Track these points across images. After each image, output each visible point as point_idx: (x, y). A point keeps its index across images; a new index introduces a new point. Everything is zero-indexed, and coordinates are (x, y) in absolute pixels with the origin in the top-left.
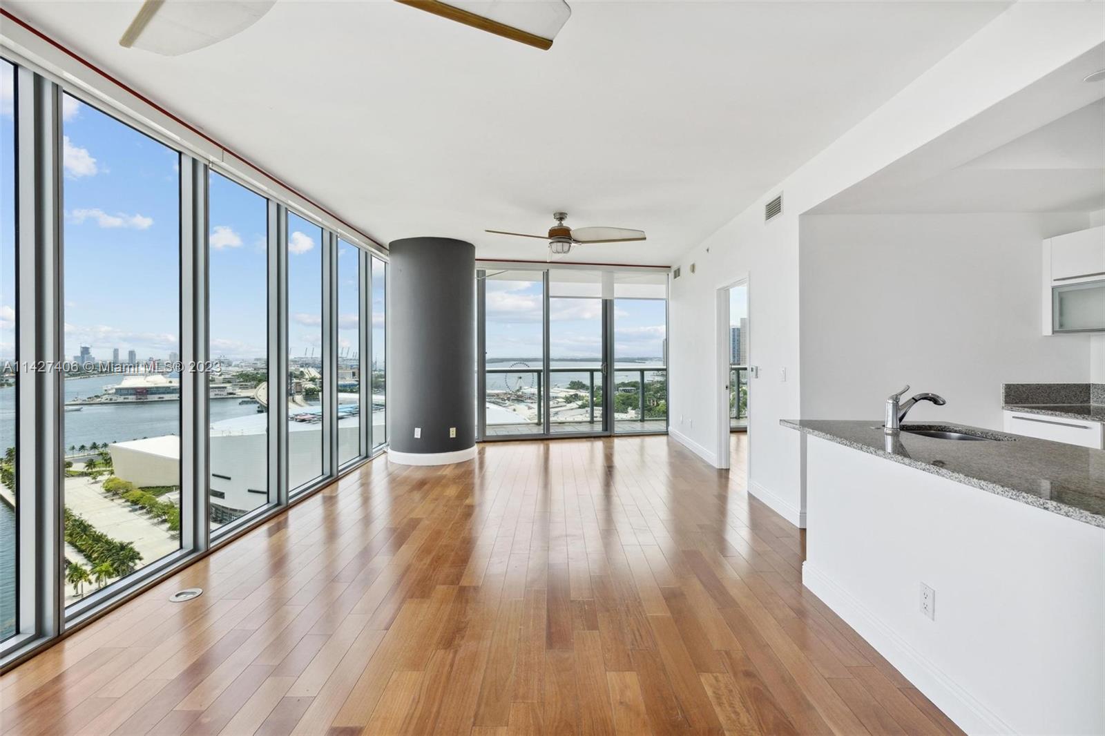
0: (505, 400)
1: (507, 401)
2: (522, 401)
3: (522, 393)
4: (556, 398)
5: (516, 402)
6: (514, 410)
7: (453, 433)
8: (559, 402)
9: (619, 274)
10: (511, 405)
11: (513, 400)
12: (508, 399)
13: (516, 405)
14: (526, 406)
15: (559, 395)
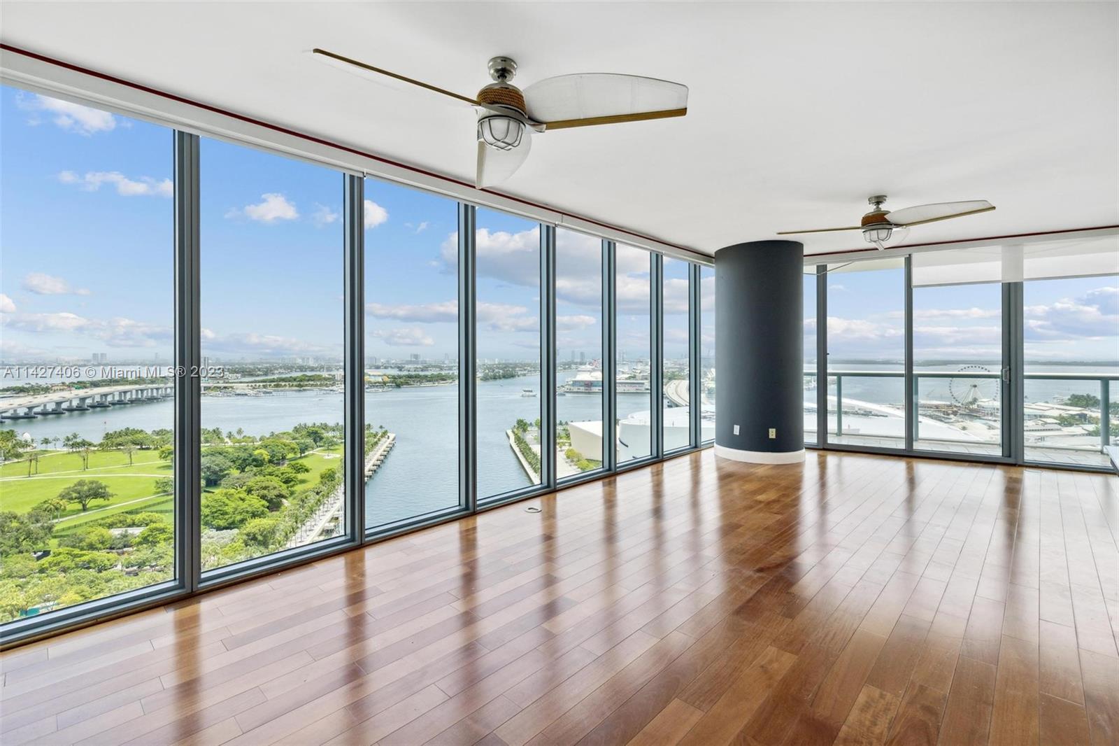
0: (948, 415)
1: (952, 416)
2: (979, 418)
3: (978, 405)
4: (1041, 416)
5: (967, 417)
6: (964, 428)
7: (772, 433)
8: (1046, 423)
9: (1030, 246)
10: (959, 422)
11: (961, 414)
12: (955, 413)
13: (968, 422)
14: (985, 424)
15: (1047, 413)
